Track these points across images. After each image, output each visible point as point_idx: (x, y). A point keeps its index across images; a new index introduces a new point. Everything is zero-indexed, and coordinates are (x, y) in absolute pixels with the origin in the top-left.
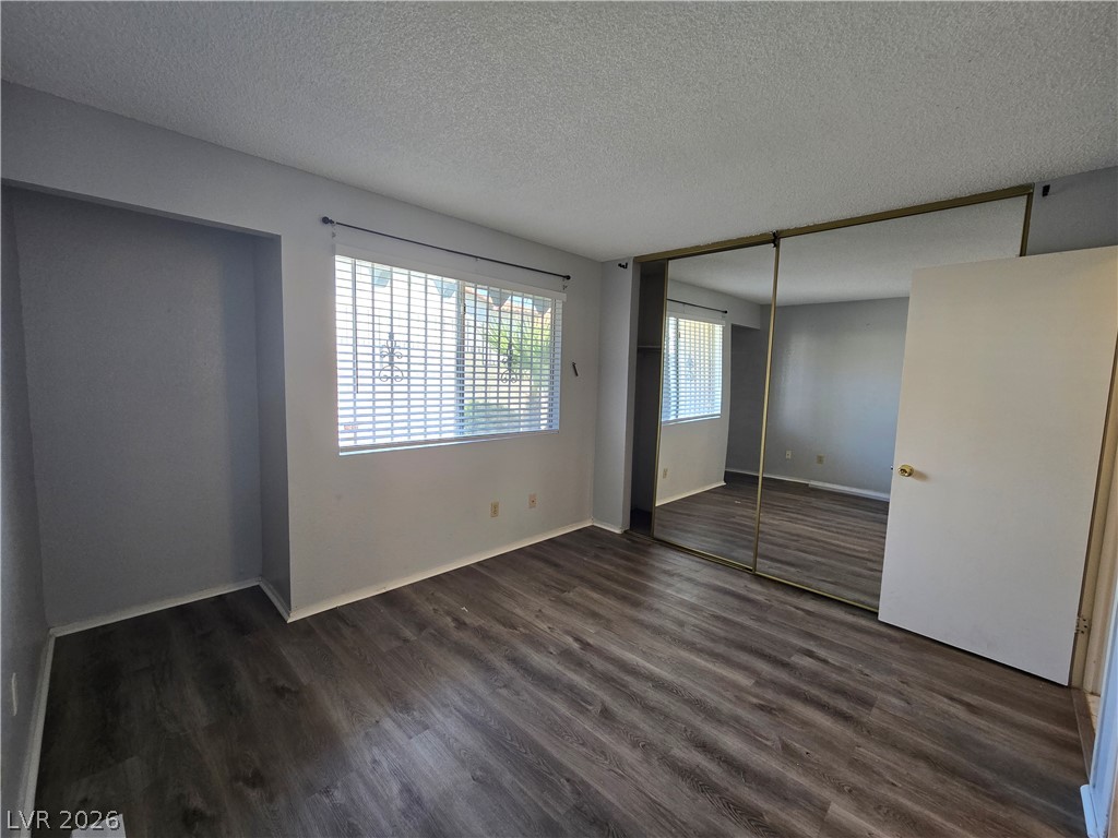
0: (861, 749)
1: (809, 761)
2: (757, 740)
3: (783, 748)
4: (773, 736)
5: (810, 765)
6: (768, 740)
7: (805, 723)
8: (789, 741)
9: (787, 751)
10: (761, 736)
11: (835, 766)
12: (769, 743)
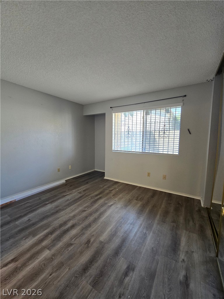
0: (68, 269)
1: (65, 249)
2: (74, 238)
3: (71, 244)
4: (76, 242)
5: (63, 250)
6: (75, 240)
7: (81, 253)
8: (73, 246)
9: (69, 245)
10: (76, 239)
11: (62, 257)
12: (73, 240)
